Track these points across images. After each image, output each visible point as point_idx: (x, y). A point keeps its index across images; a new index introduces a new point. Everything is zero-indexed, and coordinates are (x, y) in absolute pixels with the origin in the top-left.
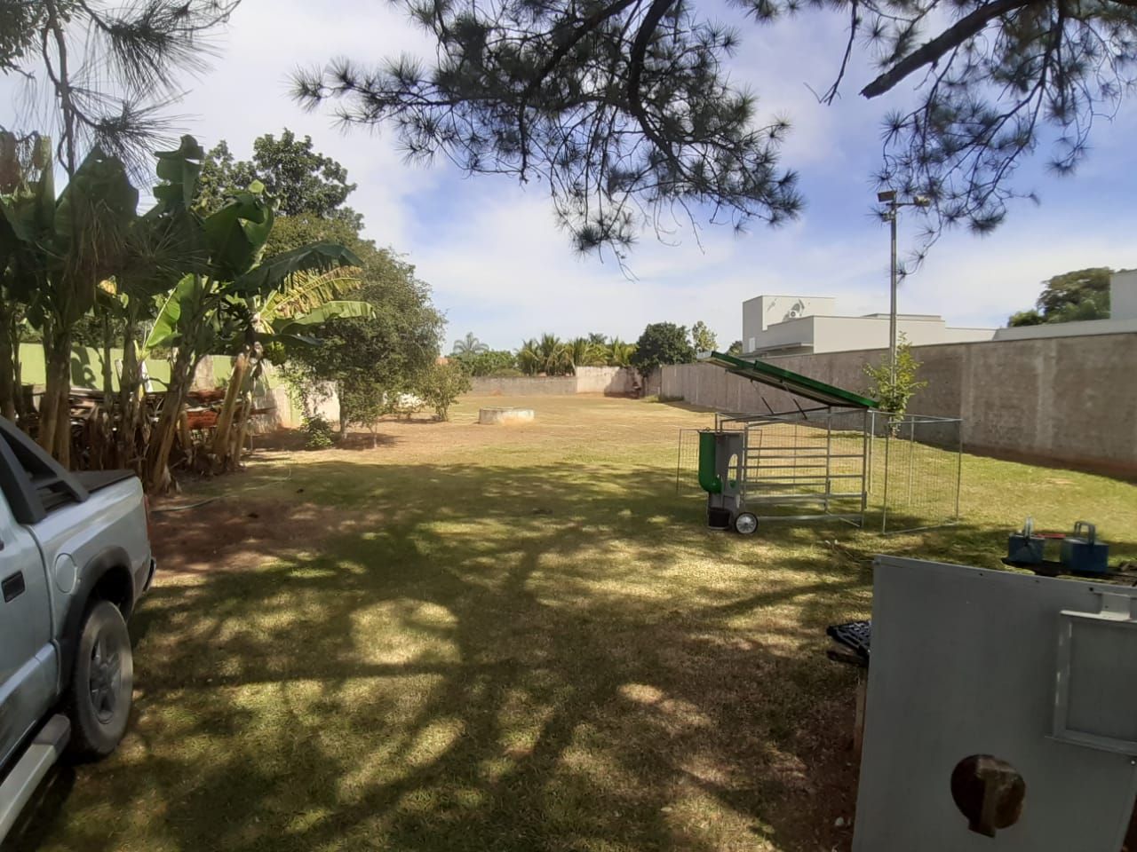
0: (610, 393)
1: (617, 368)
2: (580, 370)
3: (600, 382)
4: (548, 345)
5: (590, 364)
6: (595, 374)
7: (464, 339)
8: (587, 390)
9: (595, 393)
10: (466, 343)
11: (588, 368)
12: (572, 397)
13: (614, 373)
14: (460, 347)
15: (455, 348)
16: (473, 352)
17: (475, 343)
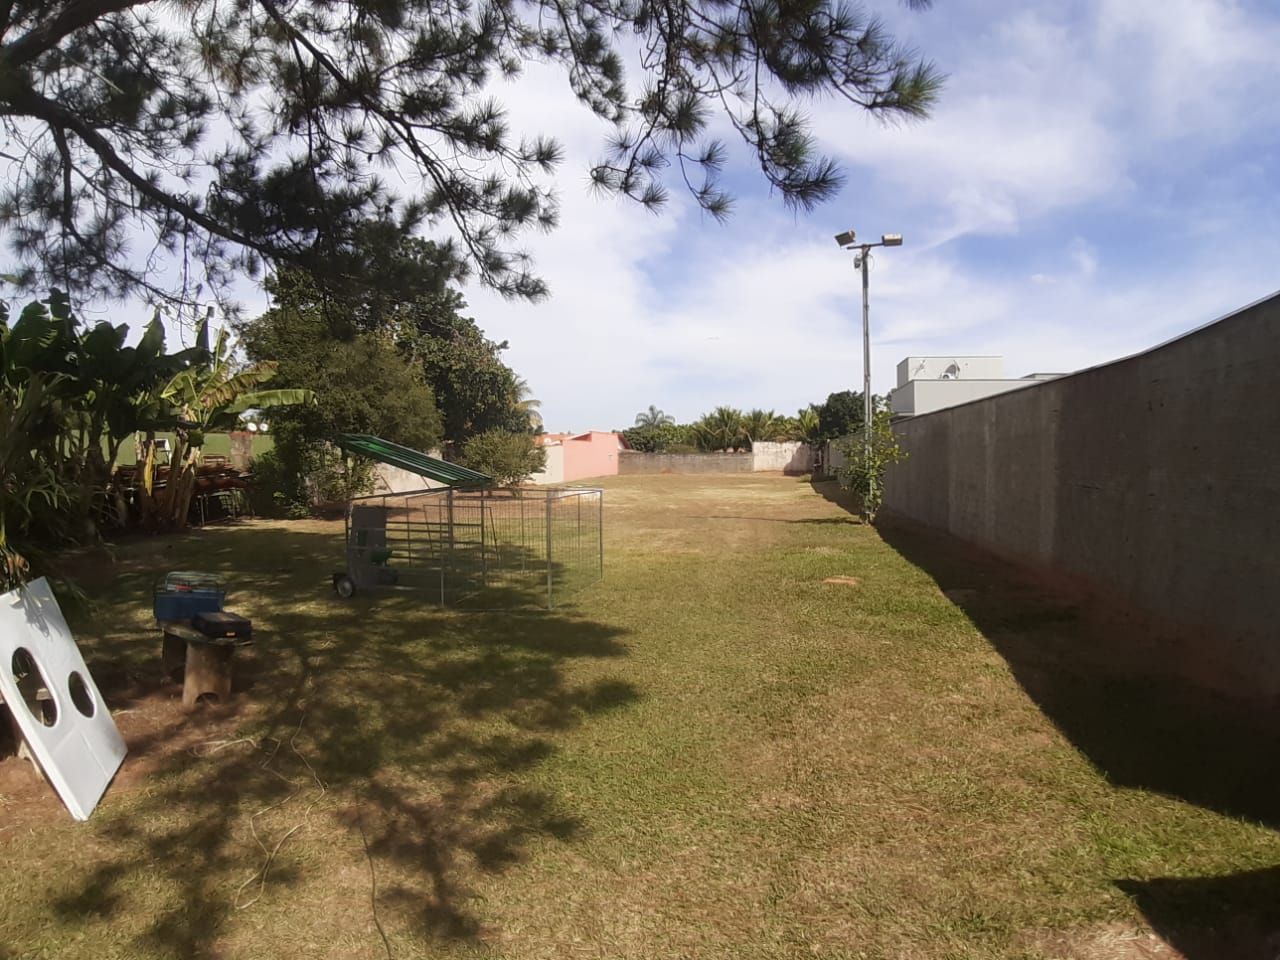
0: (790, 472)
1: (799, 444)
2: (757, 446)
3: (780, 460)
4: (725, 418)
5: (770, 438)
6: (775, 450)
7: (647, 412)
8: (765, 468)
9: (773, 471)
10: (650, 416)
11: (766, 443)
12: (749, 476)
13: (795, 449)
14: (644, 420)
15: (637, 421)
16: (658, 427)
17: (660, 416)
